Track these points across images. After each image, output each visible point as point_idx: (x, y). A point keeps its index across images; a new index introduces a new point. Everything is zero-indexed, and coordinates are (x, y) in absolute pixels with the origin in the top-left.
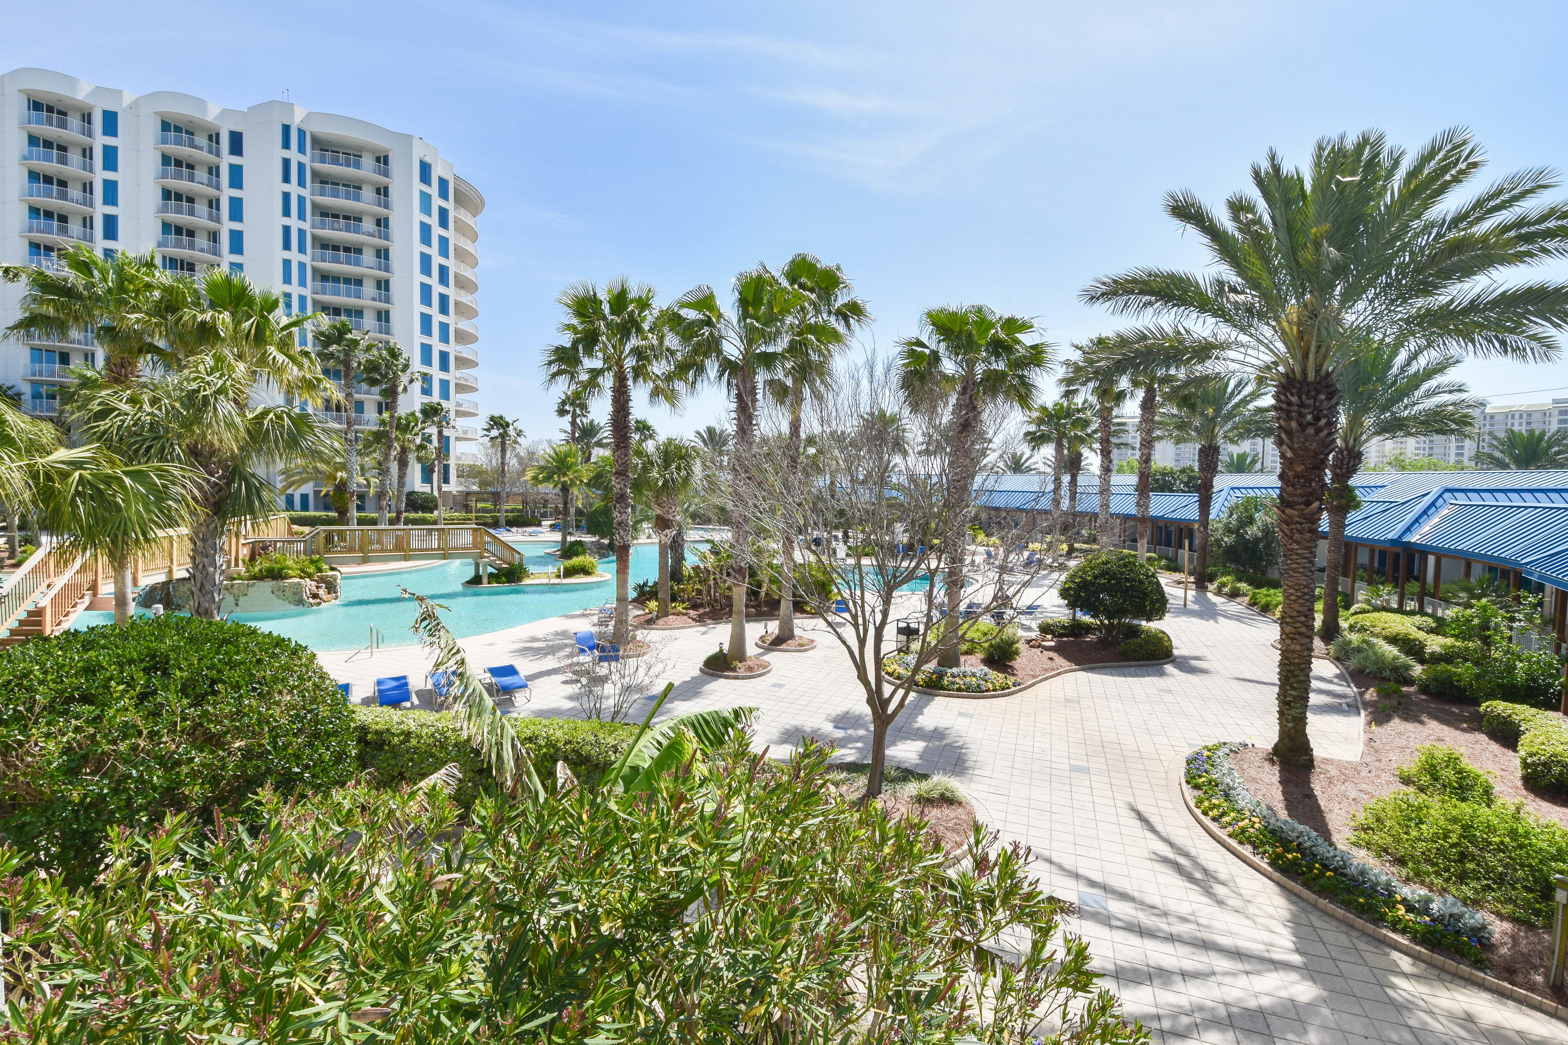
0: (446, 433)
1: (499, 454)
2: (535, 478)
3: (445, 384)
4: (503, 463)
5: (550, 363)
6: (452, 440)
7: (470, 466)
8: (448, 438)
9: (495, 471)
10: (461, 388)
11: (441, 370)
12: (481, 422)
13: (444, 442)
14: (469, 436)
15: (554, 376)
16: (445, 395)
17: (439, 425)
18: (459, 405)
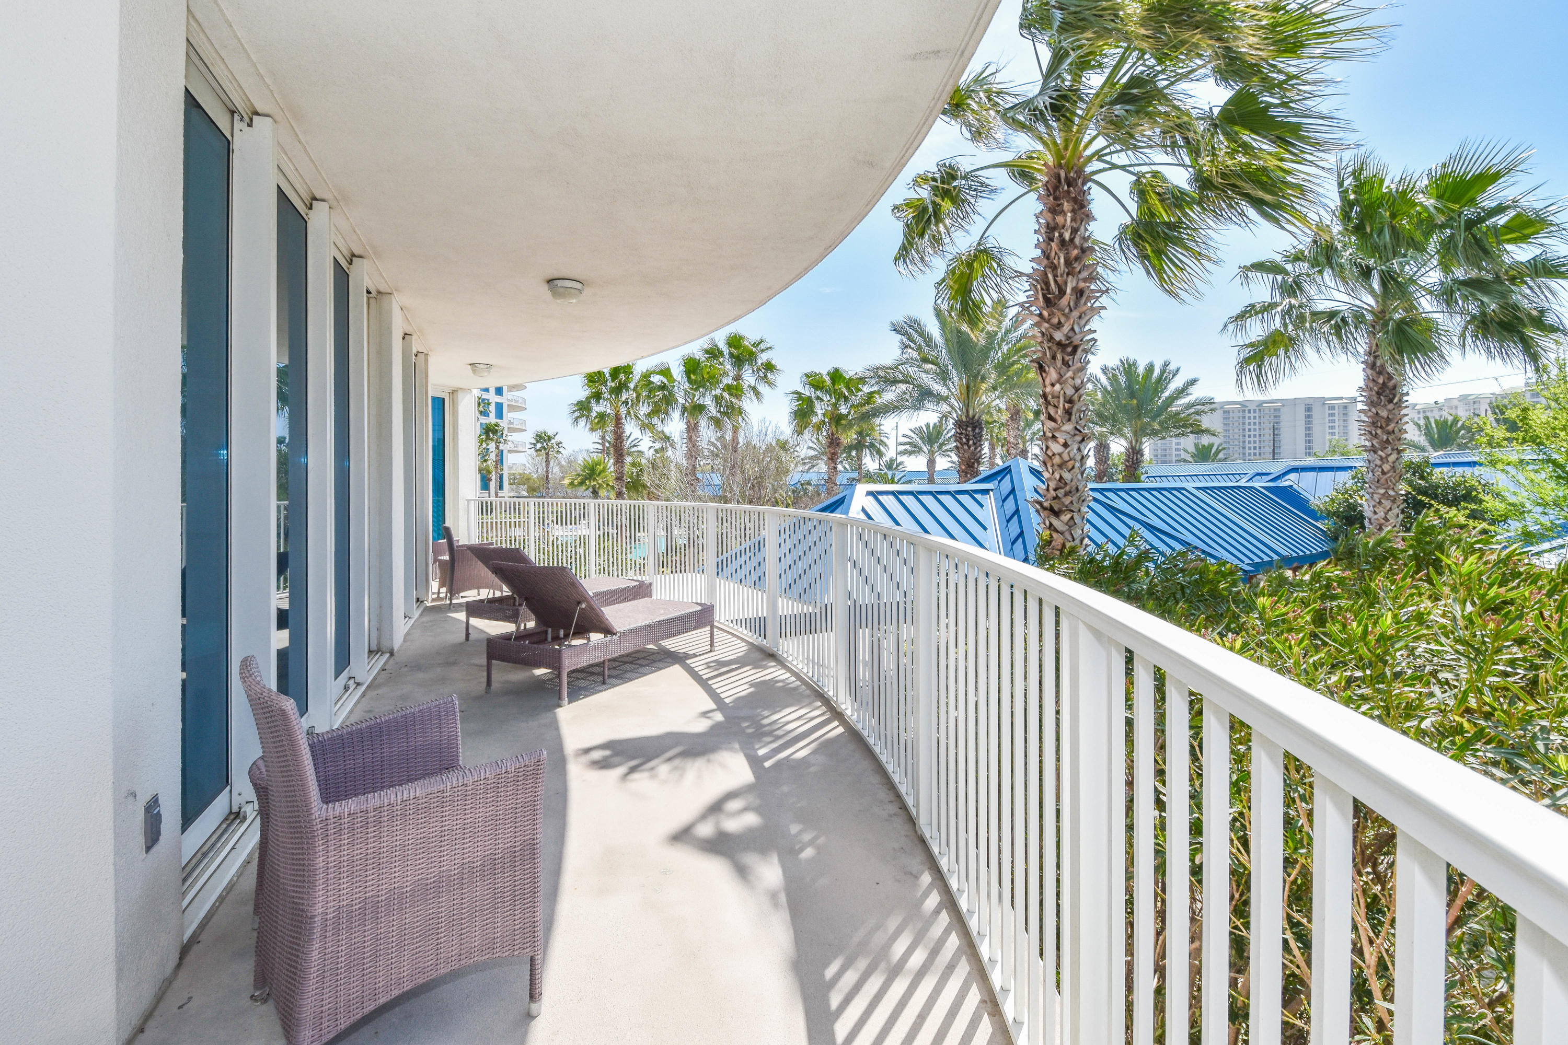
0: (502, 447)
1: (544, 465)
2: (572, 484)
3: (499, 406)
4: (547, 472)
5: (574, 412)
6: (505, 453)
7: (520, 474)
8: (502, 451)
9: (540, 479)
10: (512, 408)
11: (496, 394)
12: (527, 438)
13: (500, 454)
14: (520, 449)
15: (576, 419)
16: (500, 415)
17: (498, 442)
18: (510, 423)
